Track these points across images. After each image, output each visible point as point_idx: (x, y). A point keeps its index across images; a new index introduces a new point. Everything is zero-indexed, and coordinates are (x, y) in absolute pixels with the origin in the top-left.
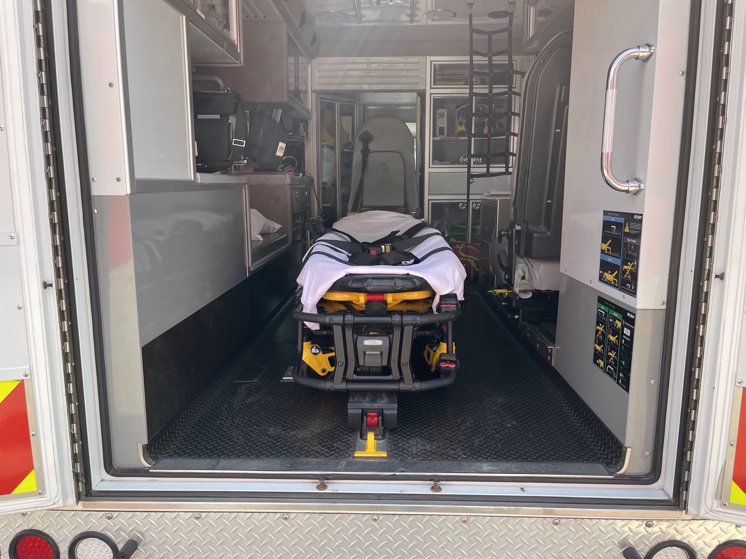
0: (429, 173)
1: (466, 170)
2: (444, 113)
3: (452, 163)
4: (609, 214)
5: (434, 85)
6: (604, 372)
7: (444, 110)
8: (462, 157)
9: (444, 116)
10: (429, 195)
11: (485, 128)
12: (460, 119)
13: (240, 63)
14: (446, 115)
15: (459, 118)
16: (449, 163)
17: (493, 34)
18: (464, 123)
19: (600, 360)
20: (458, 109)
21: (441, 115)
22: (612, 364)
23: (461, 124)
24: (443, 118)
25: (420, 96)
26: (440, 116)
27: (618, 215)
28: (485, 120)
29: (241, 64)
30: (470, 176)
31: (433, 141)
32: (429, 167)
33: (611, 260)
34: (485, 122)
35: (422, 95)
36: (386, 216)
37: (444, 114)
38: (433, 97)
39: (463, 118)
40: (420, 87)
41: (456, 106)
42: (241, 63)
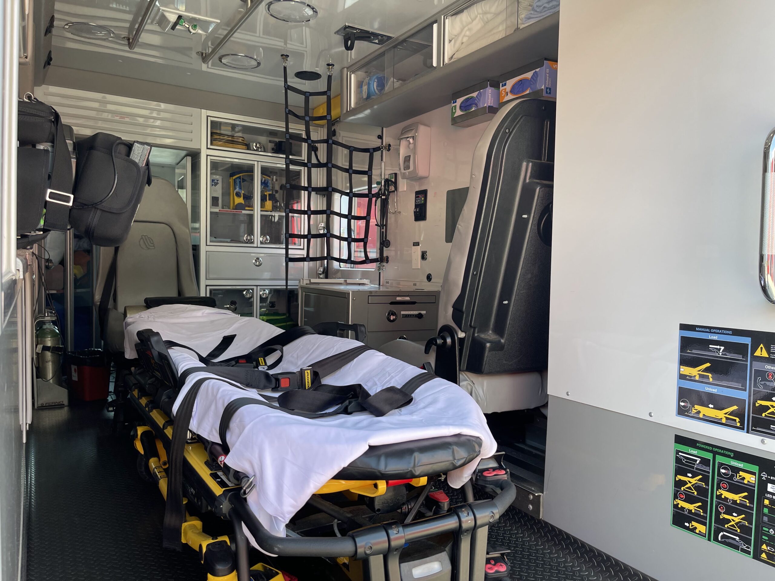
0: (206, 251)
1: (284, 251)
2: (218, 180)
3: (232, 241)
4: (697, 329)
5: (212, 144)
6: (709, 540)
7: (218, 177)
8: (246, 235)
9: (218, 183)
10: (206, 279)
11: (266, 202)
12: (237, 190)
13: (26, 58)
14: (220, 182)
15: (235, 189)
16: (229, 240)
17: (310, 95)
18: (242, 194)
19: (692, 522)
20: (234, 177)
21: (215, 183)
22: (737, 531)
23: (238, 195)
24: (217, 185)
25: (191, 157)
26: (213, 184)
27: (731, 332)
28: (266, 193)
29: (27, 60)
30: (289, 260)
31: (211, 213)
32: (207, 245)
33: (716, 390)
34: (266, 195)
35: (195, 156)
36: (199, 314)
37: (218, 182)
38: (211, 159)
39: (240, 188)
40: (192, 145)
41: (230, 174)
42: (29, 57)
